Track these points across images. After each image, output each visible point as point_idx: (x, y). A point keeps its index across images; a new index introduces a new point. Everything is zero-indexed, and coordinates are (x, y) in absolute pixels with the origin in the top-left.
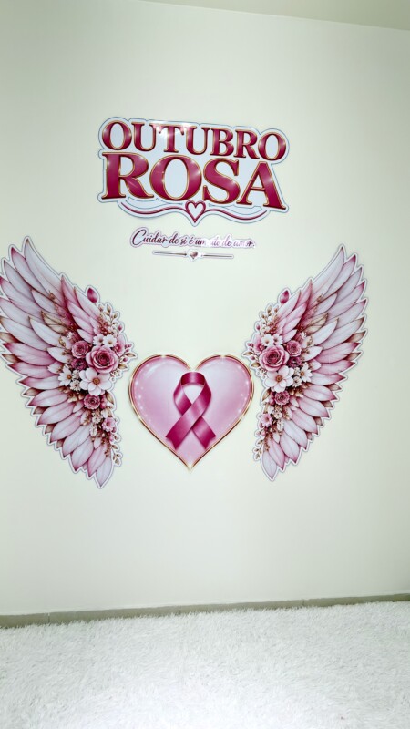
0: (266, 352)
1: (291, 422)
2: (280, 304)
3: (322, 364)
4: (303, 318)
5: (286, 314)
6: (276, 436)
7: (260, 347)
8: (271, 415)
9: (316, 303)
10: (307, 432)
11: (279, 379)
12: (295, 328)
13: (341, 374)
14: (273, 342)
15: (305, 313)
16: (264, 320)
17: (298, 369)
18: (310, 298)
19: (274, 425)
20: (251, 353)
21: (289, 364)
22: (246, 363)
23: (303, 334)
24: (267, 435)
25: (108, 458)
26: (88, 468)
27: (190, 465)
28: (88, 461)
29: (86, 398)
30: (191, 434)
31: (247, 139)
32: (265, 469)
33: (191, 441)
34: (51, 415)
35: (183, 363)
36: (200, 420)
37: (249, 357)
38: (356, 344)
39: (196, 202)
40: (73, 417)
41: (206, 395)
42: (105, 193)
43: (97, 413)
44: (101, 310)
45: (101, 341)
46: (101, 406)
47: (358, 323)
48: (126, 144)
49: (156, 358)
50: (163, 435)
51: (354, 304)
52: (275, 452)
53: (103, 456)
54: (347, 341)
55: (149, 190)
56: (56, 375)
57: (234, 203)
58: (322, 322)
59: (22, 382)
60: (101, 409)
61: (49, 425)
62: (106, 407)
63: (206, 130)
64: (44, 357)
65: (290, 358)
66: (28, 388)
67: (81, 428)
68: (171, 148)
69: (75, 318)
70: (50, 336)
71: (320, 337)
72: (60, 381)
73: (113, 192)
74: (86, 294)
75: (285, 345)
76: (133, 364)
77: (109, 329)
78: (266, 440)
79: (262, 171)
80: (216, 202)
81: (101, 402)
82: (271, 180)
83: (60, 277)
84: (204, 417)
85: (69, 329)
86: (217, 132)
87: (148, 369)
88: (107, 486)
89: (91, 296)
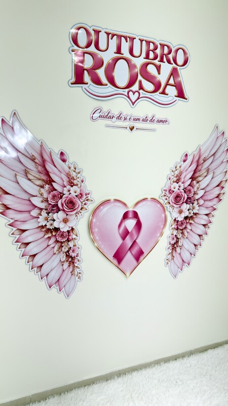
0: (174, 195)
1: (187, 240)
2: (182, 163)
3: (205, 200)
4: (195, 172)
5: (186, 169)
6: (178, 249)
7: (171, 191)
8: (176, 236)
9: (202, 162)
10: (195, 245)
11: (181, 212)
12: (190, 179)
13: (214, 207)
14: (178, 188)
15: (196, 168)
16: (173, 174)
17: (191, 204)
18: (199, 159)
19: (177, 242)
20: (165, 196)
21: (186, 202)
22: (162, 202)
23: (195, 182)
24: (173, 249)
25: (73, 276)
26: (59, 285)
27: (128, 274)
28: (59, 280)
29: (58, 233)
30: (129, 254)
31: (166, 50)
32: (171, 271)
33: (129, 258)
34: (32, 249)
35: (125, 204)
36: (135, 242)
37: (164, 198)
38: (223, 188)
39: (134, 91)
40: (48, 249)
41: (139, 225)
42: (73, 80)
43: (66, 243)
44: (70, 168)
45: (69, 191)
46: (68, 238)
47: (223, 174)
48: (88, 45)
49: (108, 201)
50: (111, 255)
51: (222, 162)
52: (178, 260)
53: (70, 274)
54: (218, 186)
55: (104, 80)
56: (36, 217)
57: (158, 93)
58: (205, 174)
59: (10, 225)
60: (68, 240)
61: (30, 256)
62: (72, 239)
63: (141, 41)
64: (28, 205)
65: (188, 198)
66: (15, 229)
67: (55, 256)
68: (119, 51)
69: (50, 174)
70: (32, 188)
71: (203, 184)
72: (39, 222)
73: (79, 80)
74: (59, 156)
75: (185, 190)
76: (91, 207)
77: (75, 182)
78: (172, 252)
79: (174, 73)
80: (147, 92)
81: (69, 236)
82: (179, 79)
83: (40, 143)
84: (137, 241)
85: (46, 182)
86: (148, 43)
87: (102, 210)
88: (72, 297)
89: (62, 158)
